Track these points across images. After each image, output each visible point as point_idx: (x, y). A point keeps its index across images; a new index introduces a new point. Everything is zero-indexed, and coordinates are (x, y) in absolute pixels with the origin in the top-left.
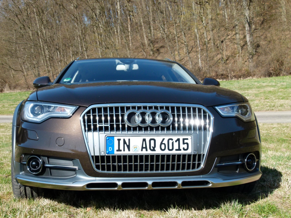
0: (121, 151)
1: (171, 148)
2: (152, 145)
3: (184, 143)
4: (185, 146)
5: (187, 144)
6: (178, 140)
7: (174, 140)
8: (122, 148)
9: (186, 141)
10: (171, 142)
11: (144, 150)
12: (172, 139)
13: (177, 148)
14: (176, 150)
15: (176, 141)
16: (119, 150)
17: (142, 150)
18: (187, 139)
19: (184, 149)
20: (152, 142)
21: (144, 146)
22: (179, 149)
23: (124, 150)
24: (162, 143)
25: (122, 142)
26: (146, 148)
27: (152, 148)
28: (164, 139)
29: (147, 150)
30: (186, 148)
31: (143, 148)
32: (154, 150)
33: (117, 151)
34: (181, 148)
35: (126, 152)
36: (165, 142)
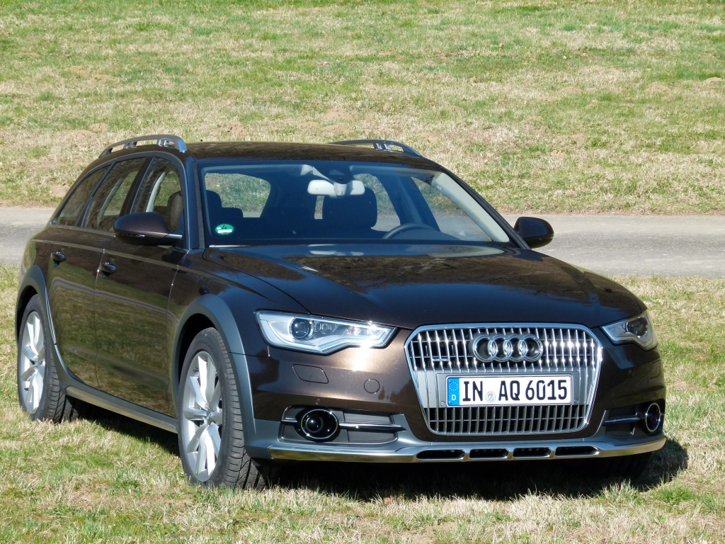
0: (469, 400)
1: (541, 395)
2: (515, 391)
3: (560, 388)
4: (562, 392)
5: (565, 388)
6: (552, 383)
7: (546, 383)
8: (470, 396)
9: (562, 385)
10: (541, 385)
11: (503, 398)
12: (543, 382)
13: (551, 396)
14: (549, 398)
15: (549, 385)
16: (467, 399)
17: (500, 399)
18: (565, 381)
19: (560, 397)
20: (515, 386)
21: (503, 393)
22: (553, 398)
23: (474, 400)
24: (528, 389)
25: (470, 387)
26: (505, 395)
27: (514, 396)
28: (531, 382)
29: (507, 399)
30: (563, 395)
31: (501, 395)
32: (517, 398)
33: (464, 400)
34: (556, 395)
35: (477, 402)
36: (534, 386)
